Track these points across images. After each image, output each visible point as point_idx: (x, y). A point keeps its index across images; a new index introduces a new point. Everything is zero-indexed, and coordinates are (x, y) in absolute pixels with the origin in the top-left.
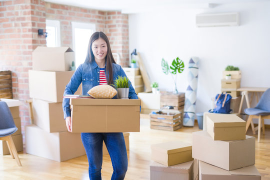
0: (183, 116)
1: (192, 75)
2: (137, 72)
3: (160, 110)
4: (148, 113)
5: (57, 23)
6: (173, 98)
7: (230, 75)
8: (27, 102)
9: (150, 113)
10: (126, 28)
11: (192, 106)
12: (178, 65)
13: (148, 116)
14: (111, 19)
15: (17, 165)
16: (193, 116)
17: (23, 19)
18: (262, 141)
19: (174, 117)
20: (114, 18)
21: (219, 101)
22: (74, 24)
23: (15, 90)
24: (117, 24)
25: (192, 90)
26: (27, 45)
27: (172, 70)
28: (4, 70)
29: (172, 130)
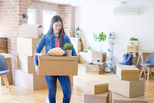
0: (105, 66)
1: (111, 42)
2: (79, 40)
3: (92, 62)
5: (34, 11)
6: (99, 55)
7: (132, 43)
8: (15, 55)
9: (86, 63)
10: (73, 15)
11: (110, 60)
12: (103, 37)
13: (85, 65)
14: (65, 9)
15: (9, 91)
16: (111, 66)
17: (15, 8)
18: (150, 81)
19: (99, 66)
20: (67, 8)
21: (126, 58)
22: (44, 12)
23: (9, 48)
24: (68, 12)
25: (110, 51)
26: (17, 23)
27: (99, 40)
28: (3, 37)
29: (99, 74)
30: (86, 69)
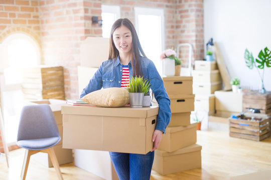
2: (214, 66)
3: (242, 114)
4: (227, 117)
5: (117, 8)
6: (259, 99)
9: (230, 117)
10: (200, 13)
12: (267, 58)
13: (227, 120)
14: (183, 3)
17: (75, 5)
19: (260, 124)
22: (138, 10)
23: (67, 88)
24: (189, 9)
26: (79, 35)
27: (258, 64)
29: (258, 139)
30: (230, 129)
